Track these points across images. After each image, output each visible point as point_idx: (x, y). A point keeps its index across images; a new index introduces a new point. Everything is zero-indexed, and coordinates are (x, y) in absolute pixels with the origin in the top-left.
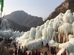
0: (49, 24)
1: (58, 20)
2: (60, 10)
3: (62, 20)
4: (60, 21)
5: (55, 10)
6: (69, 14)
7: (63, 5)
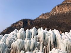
0: (2, 39)
1: (13, 35)
2: (16, 26)
3: (16, 36)
4: (15, 37)
5: (11, 26)
6: (23, 32)
7: (19, 23)
